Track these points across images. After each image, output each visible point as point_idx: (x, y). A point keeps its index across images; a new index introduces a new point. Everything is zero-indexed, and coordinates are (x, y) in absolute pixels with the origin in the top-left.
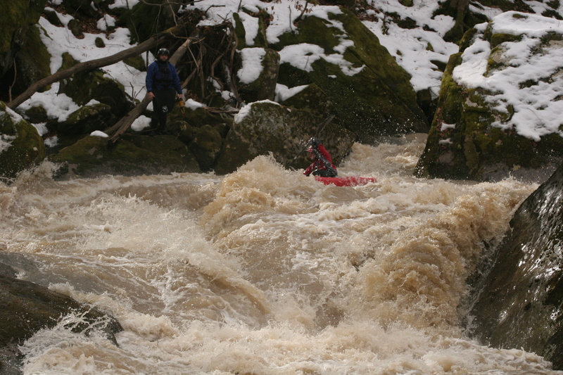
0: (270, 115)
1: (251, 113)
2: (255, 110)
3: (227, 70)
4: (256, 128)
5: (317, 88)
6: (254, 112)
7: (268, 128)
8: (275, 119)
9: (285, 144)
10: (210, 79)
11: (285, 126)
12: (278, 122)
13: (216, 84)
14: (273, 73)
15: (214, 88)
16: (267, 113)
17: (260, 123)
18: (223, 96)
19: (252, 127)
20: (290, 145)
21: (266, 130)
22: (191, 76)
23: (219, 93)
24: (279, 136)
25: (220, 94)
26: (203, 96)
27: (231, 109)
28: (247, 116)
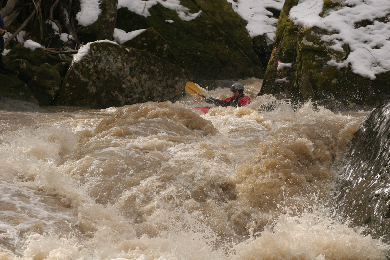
0: (109, 54)
1: (90, 52)
2: (93, 50)
3: (66, 12)
4: (95, 67)
5: (155, 32)
6: (93, 52)
7: (107, 67)
8: (114, 59)
9: (124, 83)
10: (49, 22)
11: (123, 65)
12: (116, 62)
13: (55, 27)
14: (112, 16)
15: (53, 31)
16: (106, 53)
17: (99, 62)
18: (61, 38)
19: (91, 67)
20: (129, 84)
21: (105, 70)
22: (29, 18)
23: (57, 35)
24: (118, 75)
25: (58, 37)
26: (42, 37)
27: (70, 50)
28: (86, 56)
